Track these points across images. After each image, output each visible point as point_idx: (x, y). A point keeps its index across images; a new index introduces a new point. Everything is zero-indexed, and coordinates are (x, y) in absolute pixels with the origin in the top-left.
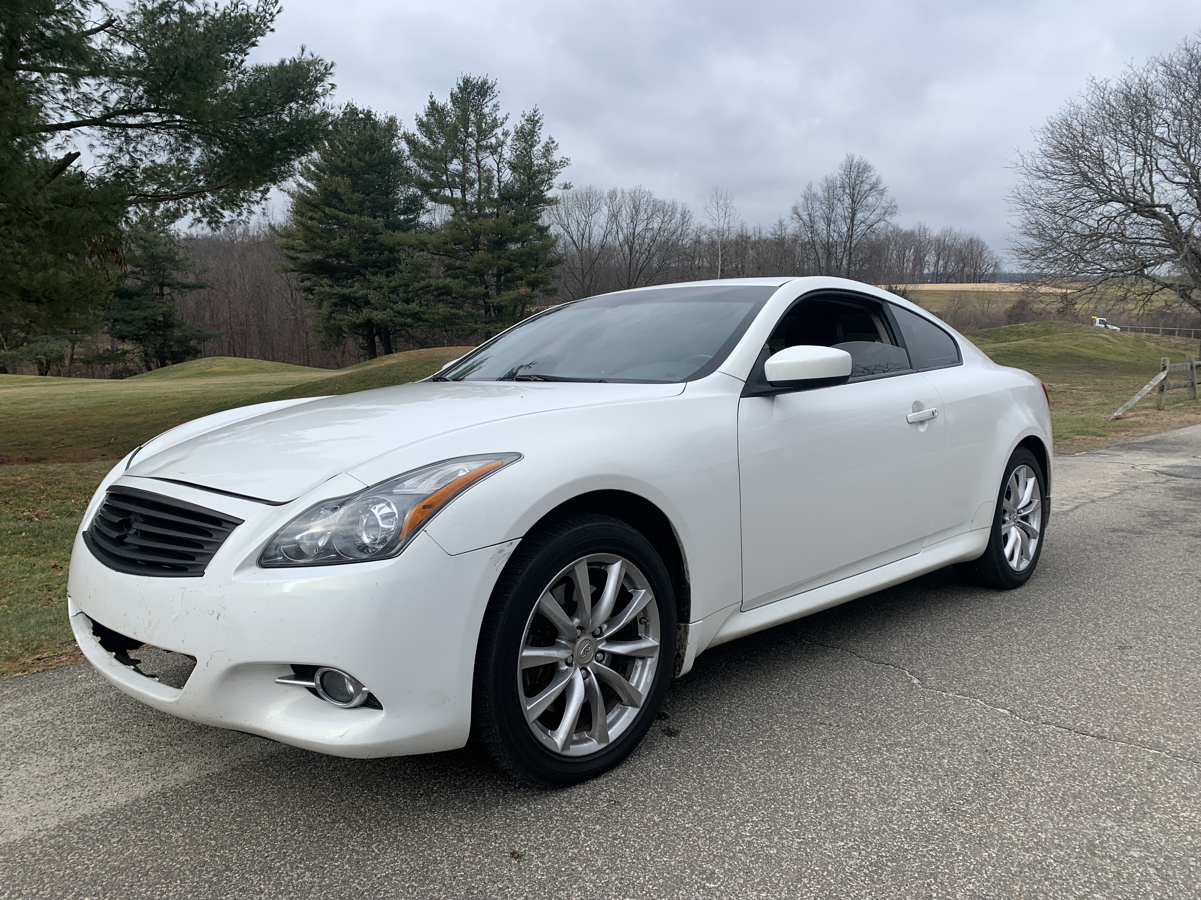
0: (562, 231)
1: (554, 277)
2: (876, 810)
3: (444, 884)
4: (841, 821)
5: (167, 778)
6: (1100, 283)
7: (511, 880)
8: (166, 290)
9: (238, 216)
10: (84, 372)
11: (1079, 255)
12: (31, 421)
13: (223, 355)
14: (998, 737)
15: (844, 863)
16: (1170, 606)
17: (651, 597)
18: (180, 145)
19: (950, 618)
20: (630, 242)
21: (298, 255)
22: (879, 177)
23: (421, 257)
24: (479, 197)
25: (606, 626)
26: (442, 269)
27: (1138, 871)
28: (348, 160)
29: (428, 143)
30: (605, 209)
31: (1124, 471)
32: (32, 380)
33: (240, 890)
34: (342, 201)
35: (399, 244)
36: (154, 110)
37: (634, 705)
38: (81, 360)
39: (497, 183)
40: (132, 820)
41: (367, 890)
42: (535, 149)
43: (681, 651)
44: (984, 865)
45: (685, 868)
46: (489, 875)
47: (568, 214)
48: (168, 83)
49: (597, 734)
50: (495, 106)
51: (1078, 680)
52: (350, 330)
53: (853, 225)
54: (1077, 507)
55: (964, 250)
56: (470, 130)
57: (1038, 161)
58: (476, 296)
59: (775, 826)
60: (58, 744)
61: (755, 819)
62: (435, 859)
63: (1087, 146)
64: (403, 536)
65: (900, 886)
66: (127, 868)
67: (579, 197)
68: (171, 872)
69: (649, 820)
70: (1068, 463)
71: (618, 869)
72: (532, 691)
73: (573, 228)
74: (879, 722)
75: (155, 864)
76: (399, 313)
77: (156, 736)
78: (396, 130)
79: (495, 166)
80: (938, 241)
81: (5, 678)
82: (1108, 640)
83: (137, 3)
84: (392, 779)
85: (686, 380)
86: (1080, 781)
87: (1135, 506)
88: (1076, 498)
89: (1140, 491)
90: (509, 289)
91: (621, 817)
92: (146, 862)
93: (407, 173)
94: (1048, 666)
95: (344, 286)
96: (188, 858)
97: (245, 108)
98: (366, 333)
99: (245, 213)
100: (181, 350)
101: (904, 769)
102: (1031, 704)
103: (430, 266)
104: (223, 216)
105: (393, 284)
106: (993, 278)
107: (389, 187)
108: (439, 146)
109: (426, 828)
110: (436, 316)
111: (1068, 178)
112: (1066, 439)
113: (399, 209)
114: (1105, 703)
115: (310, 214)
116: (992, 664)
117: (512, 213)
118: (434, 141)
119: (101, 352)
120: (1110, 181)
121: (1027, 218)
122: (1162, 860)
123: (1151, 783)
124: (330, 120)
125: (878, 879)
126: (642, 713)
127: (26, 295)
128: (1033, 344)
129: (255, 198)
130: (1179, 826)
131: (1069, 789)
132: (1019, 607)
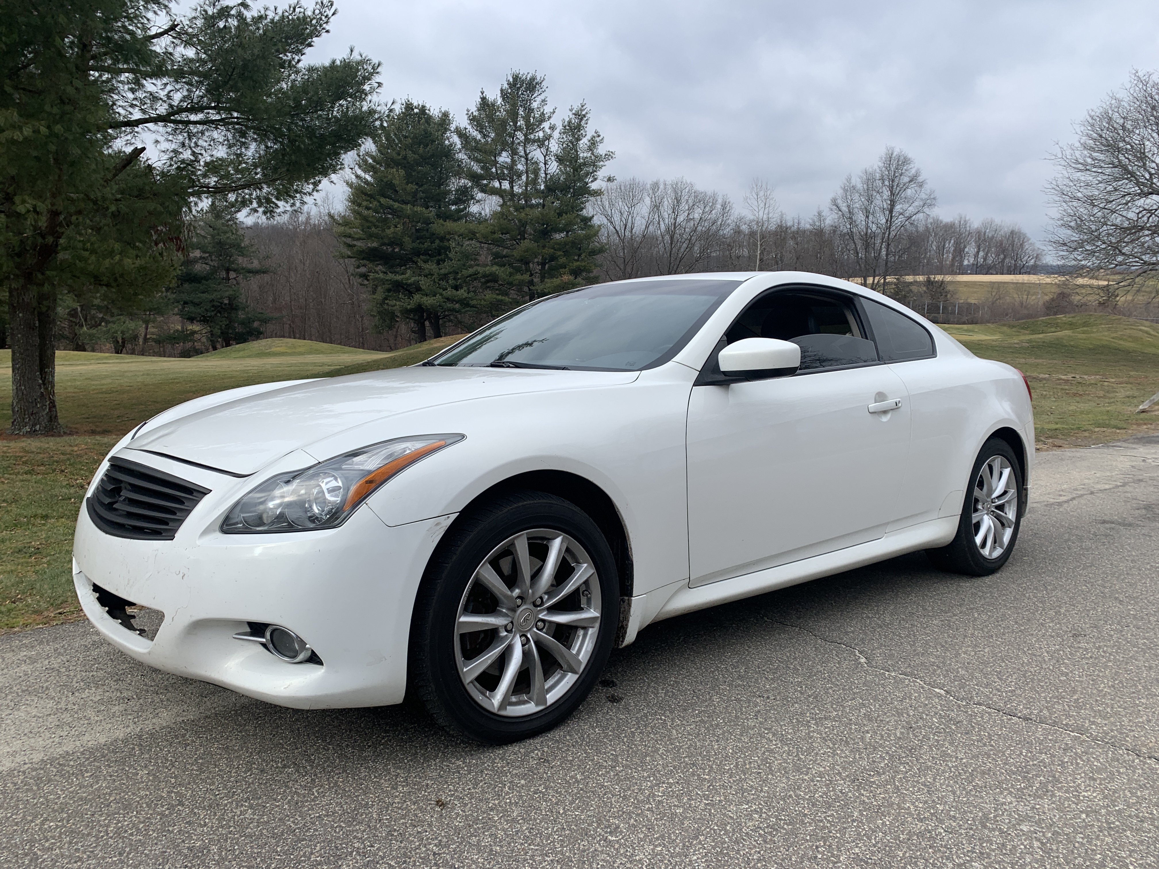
0: (605, 221)
1: (596, 265)
2: (788, 778)
3: (369, 826)
4: (752, 786)
5: (146, 722)
6: (1139, 275)
7: (430, 825)
8: (232, 275)
9: (291, 206)
10: (156, 350)
11: (1117, 248)
12: (100, 396)
13: (284, 337)
14: (927, 715)
15: (743, 824)
16: (1137, 598)
17: (592, 571)
18: (238, 141)
19: (915, 602)
20: (671, 231)
21: (355, 243)
22: (918, 169)
23: (469, 245)
24: (526, 189)
25: (546, 597)
26: (490, 258)
27: (1022, 844)
28: (403, 153)
29: (479, 137)
30: (647, 200)
31: (1134, 464)
32: (106, 358)
33: (187, 823)
34: (396, 191)
35: (449, 233)
36: (213, 108)
37: (574, 672)
38: (154, 340)
39: (543, 175)
40: (107, 758)
41: (298, 828)
42: (581, 142)
43: (624, 623)
44: (876, 831)
45: (593, 822)
46: (412, 820)
47: (612, 205)
48: (228, 82)
49: (535, 697)
50: (543, 101)
51: (1022, 665)
52: (402, 314)
53: (891, 217)
54: (1074, 498)
55: (1005, 242)
56: (519, 124)
57: (1078, 154)
58: (521, 283)
59: (688, 788)
60: (59, 689)
61: (671, 781)
62: (367, 803)
63: (1127, 139)
64: (347, 508)
65: (789, 847)
66: (93, 798)
67: (623, 188)
68: (130, 804)
69: (572, 777)
70: (1078, 455)
71: (530, 820)
72: (470, 655)
73: (616, 218)
74: (816, 697)
75: (118, 797)
76: (448, 299)
77: (146, 685)
78: (449, 124)
79: (542, 159)
80: (979, 233)
81: (27, 629)
82: (1065, 628)
83: (199, 9)
84: (346, 731)
85: (641, 370)
86: (994, 759)
87: (1133, 499)
88: (1076, 490)
89: (1143, 484)
90: (552, 277)
91: (547, 774)
92: (110, 795)
93: (459, 165)
94: (997, 650)
95: (398, 273)
96: (148, 793)
97: (298, 105)
98: (417, 317)
99: (298, 204)
100: (244, 331)
101: (826, 741)
102: (969, 685)
103: (478, 254)
104: (277, 207)
105: (443, 271)
106: (1034, 270)
107: (441, 178)
108: (489, 140)
109: (366, 776)
110: (483, 302)
111: (1108, 171)
112: (1085, 431)
113: (450, 200)
114: (1042, 687)
115: (365, 203)
116: (943, 646)
117: (557, 204)
118: (485, 135)
119: (172, 331)
120: (1151, 174)
121: (1065, 210)
122: (1050, 835)
123: (1062, 764)
124: (376, 116)
125: (771, 840)
126: (581, 679)
127: (97, 280)
128: (1069, 336)
129: (308, 190)
130: (1077, 804)
131: (980, 766)
132: (986, 593)
